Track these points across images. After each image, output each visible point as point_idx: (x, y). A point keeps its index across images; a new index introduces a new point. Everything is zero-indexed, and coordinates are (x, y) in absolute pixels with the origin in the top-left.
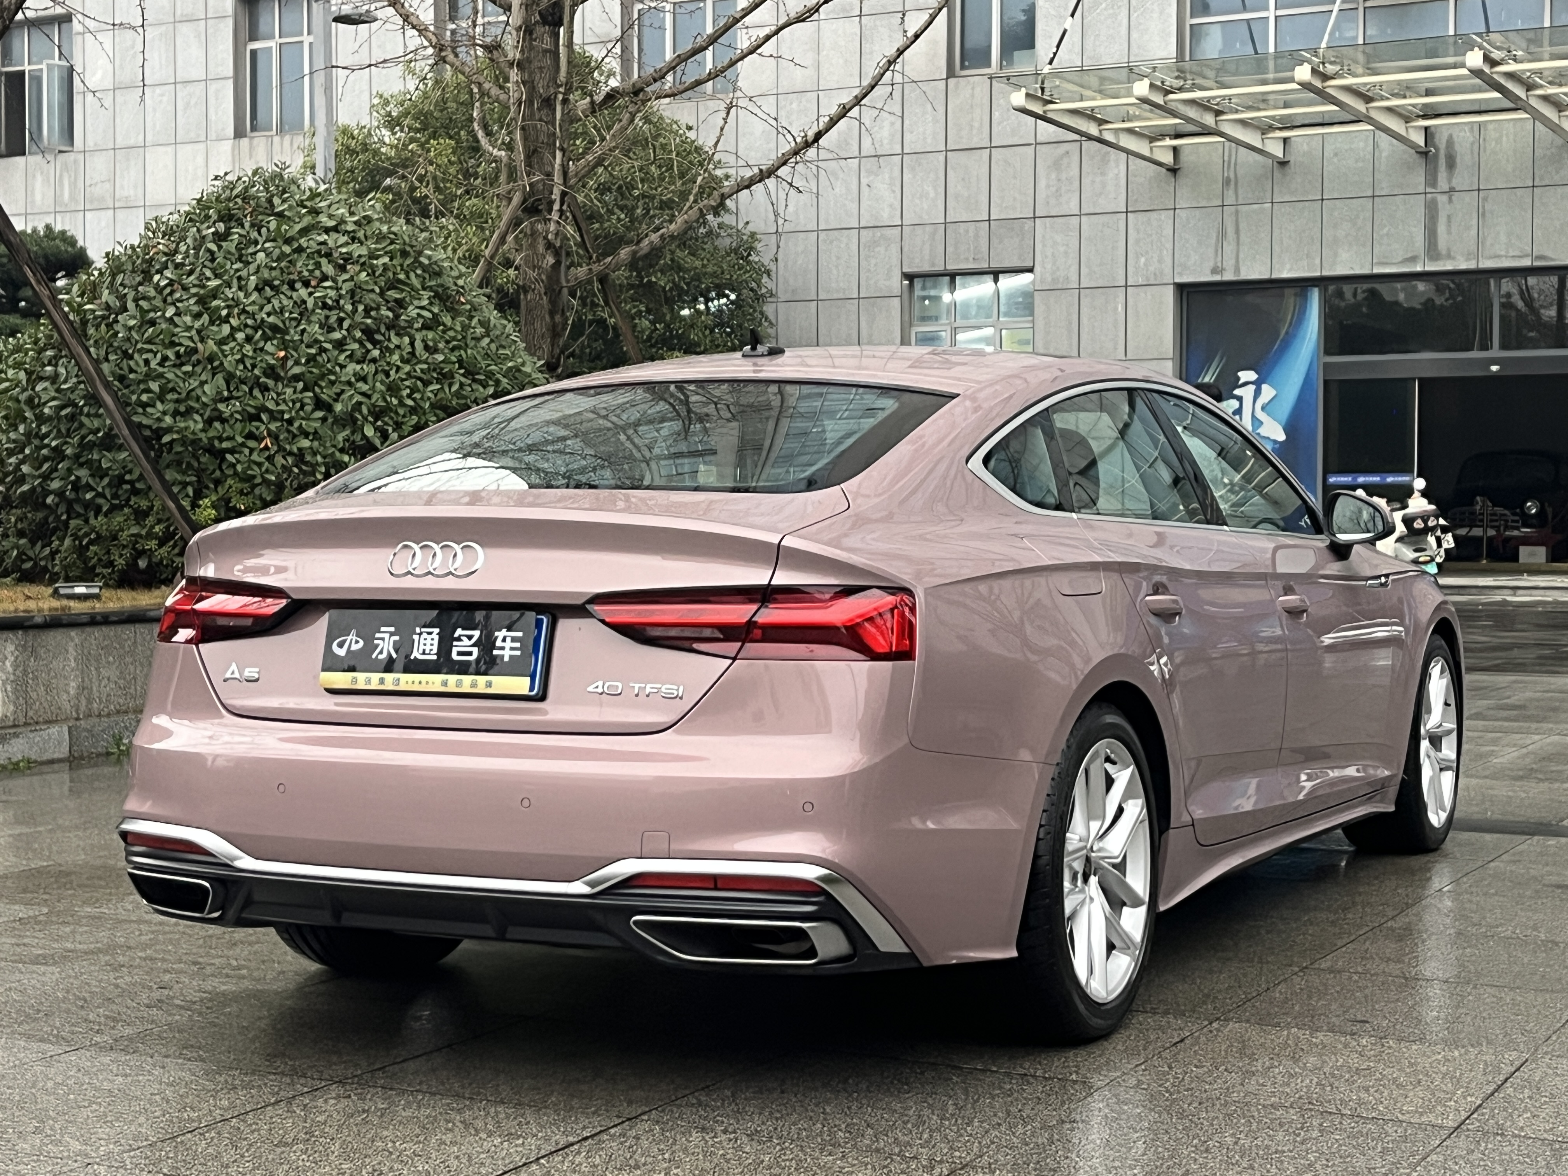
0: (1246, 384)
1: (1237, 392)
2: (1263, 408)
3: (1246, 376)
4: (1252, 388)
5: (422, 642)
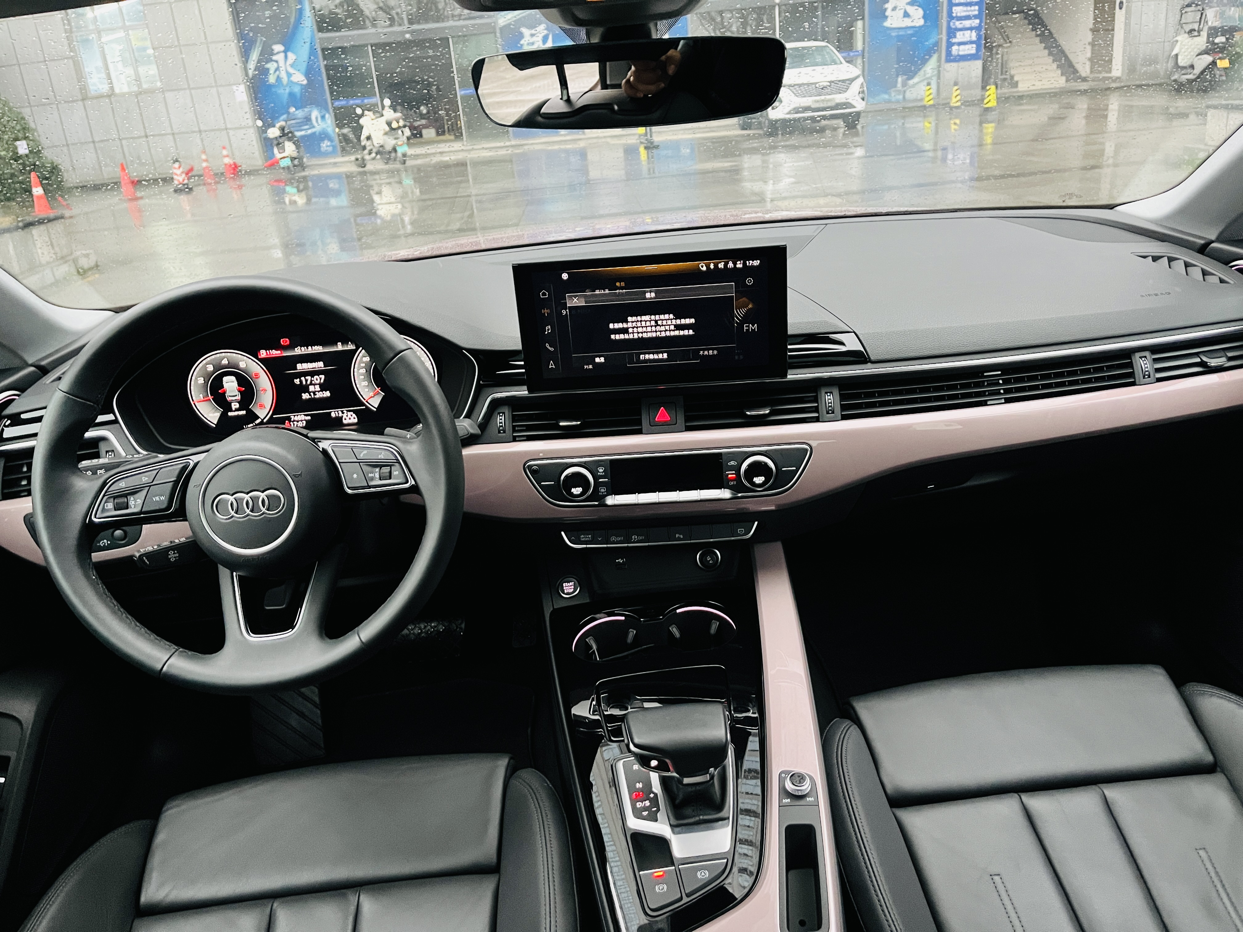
0: (278, 53)
1: (274, 58)
2: (292, 66)
3: (278, 48)
4: (282, 55)
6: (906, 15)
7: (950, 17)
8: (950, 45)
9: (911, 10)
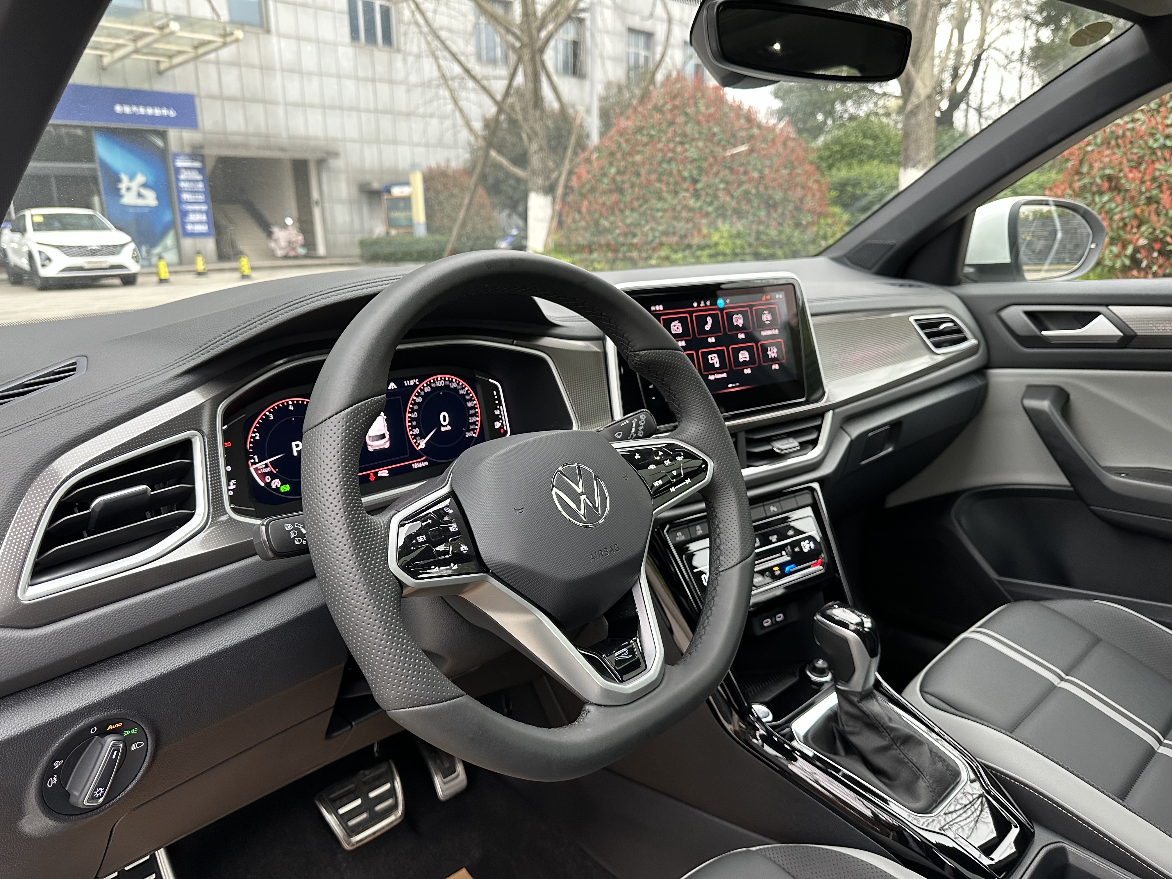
6: (140, 195)
7: (181, 202)
8: (184, 224)
9: (144, 191)
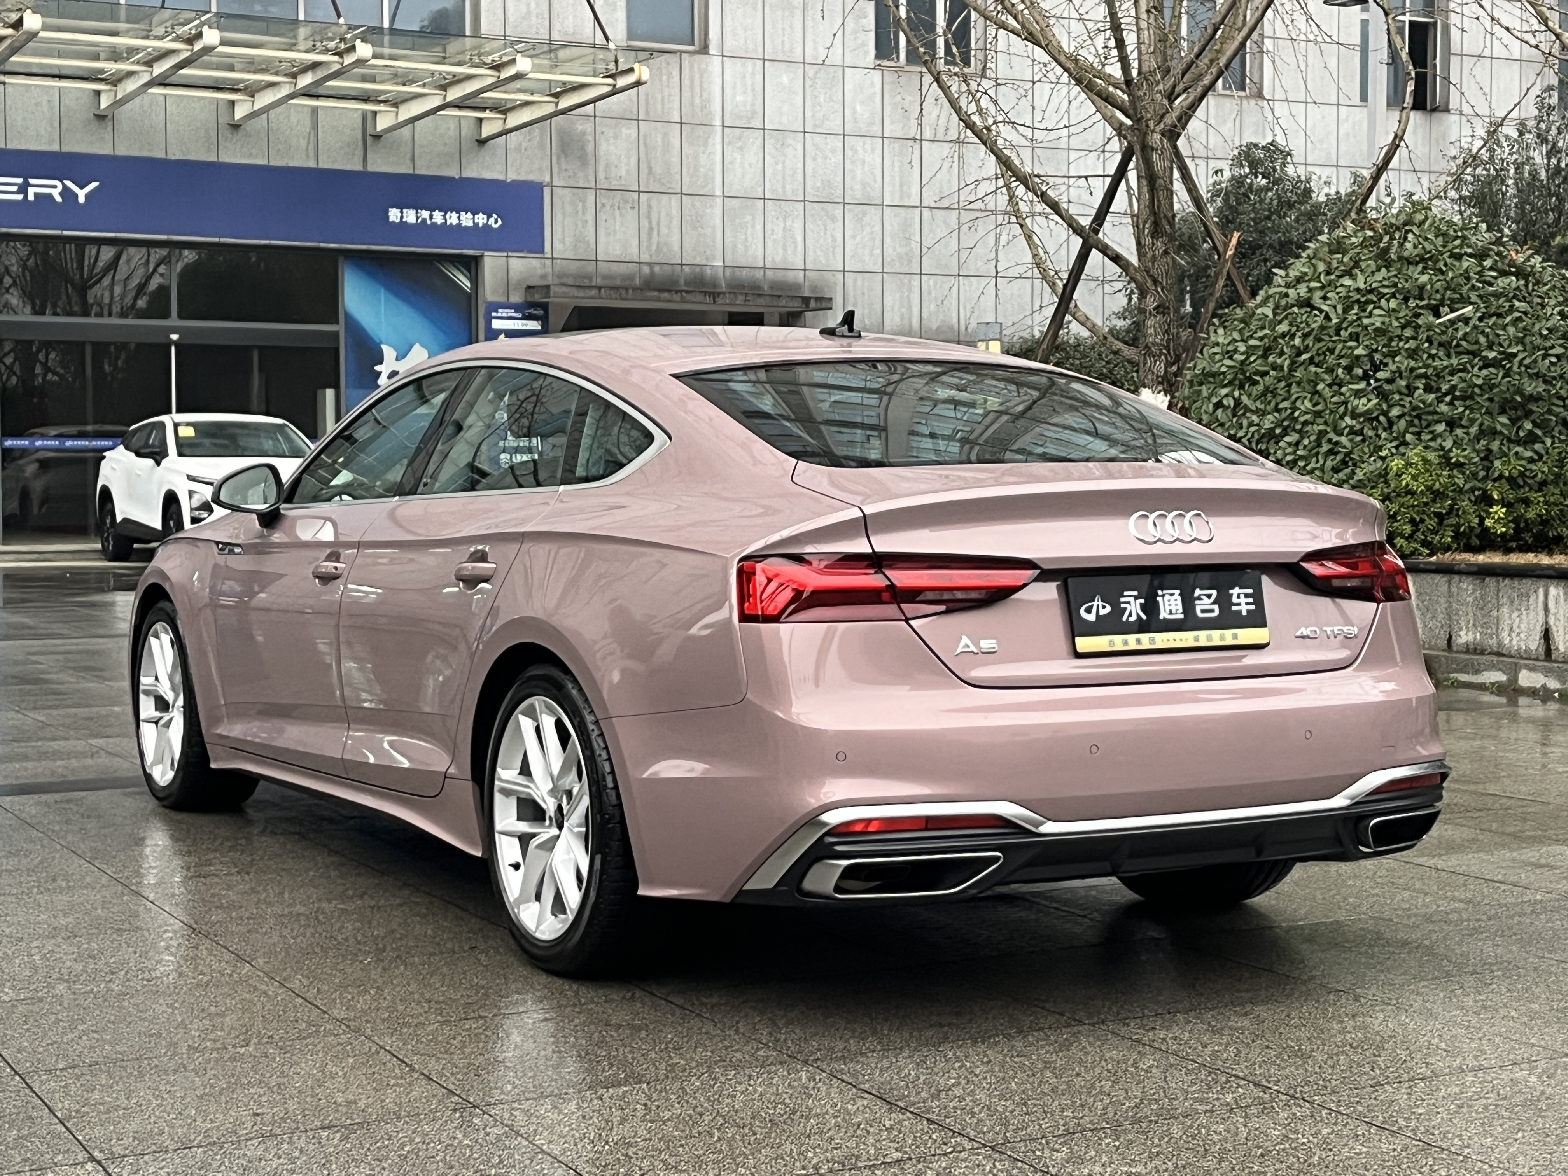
5: (1167, 603)
